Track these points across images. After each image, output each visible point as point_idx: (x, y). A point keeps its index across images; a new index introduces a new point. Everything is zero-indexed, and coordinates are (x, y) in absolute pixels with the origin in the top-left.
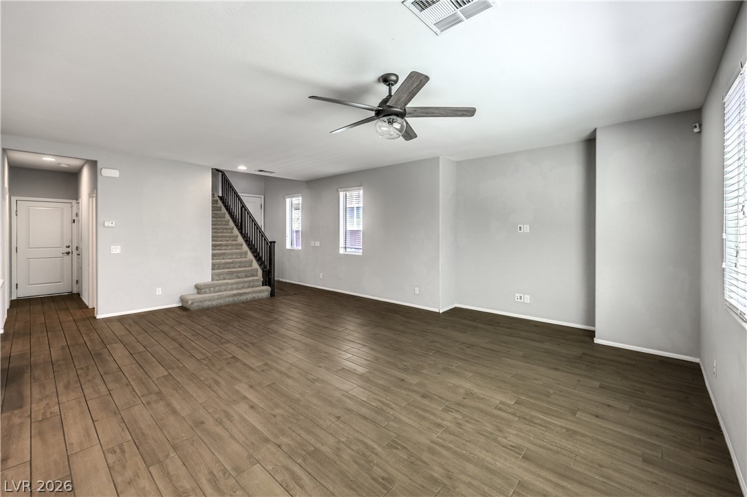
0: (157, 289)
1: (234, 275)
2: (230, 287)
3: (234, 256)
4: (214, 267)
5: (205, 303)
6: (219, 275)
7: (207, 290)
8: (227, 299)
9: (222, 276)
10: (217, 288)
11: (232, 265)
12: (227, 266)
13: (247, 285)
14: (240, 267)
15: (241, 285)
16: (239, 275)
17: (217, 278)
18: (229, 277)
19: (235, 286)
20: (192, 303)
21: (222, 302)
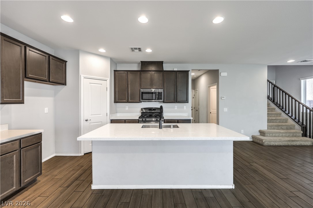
0: (242, 130)
1: (280, 128)
2: (281, 134)
3: (273, 116)
4: (269, 121)
5: (271, 143)
6: (271, 126)
7: (268, 135)
8: (284, 143)
9: (273, 127)
10: (274, 135)
11: (275, 121)
12: (272, 121)
13: (291, 135)
14: (279, 122)
15: (287, 135)
16: (283, 127)
17: (270, 128)
18: (276, 128)
19: (284, 134)
20: (265, 142)
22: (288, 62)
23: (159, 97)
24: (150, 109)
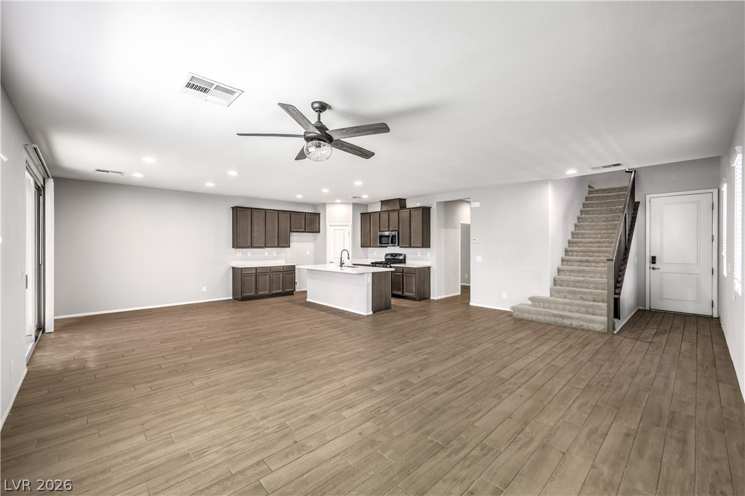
0: (504, 294)
4: (555, 282)
6: (559, 292)
9: (563, 294)
13: (583, 309)
16: (584, 297)
17: (557, 295)
18: (570, 297)
21: (542, 319)
22: (567, 173)
23: (393, 241)
24: (392, 255)
